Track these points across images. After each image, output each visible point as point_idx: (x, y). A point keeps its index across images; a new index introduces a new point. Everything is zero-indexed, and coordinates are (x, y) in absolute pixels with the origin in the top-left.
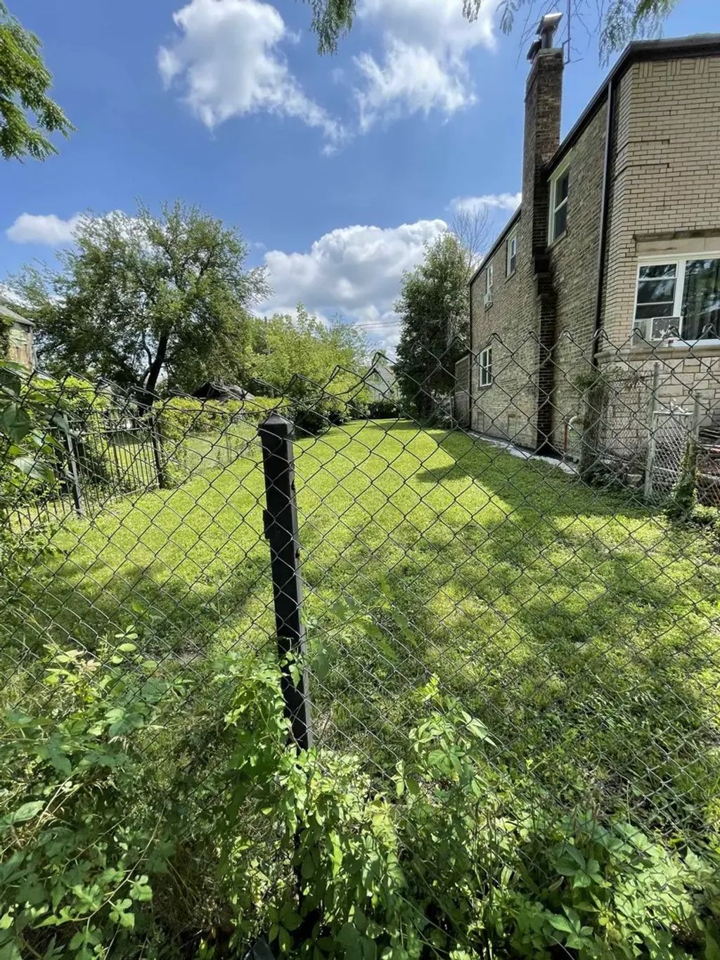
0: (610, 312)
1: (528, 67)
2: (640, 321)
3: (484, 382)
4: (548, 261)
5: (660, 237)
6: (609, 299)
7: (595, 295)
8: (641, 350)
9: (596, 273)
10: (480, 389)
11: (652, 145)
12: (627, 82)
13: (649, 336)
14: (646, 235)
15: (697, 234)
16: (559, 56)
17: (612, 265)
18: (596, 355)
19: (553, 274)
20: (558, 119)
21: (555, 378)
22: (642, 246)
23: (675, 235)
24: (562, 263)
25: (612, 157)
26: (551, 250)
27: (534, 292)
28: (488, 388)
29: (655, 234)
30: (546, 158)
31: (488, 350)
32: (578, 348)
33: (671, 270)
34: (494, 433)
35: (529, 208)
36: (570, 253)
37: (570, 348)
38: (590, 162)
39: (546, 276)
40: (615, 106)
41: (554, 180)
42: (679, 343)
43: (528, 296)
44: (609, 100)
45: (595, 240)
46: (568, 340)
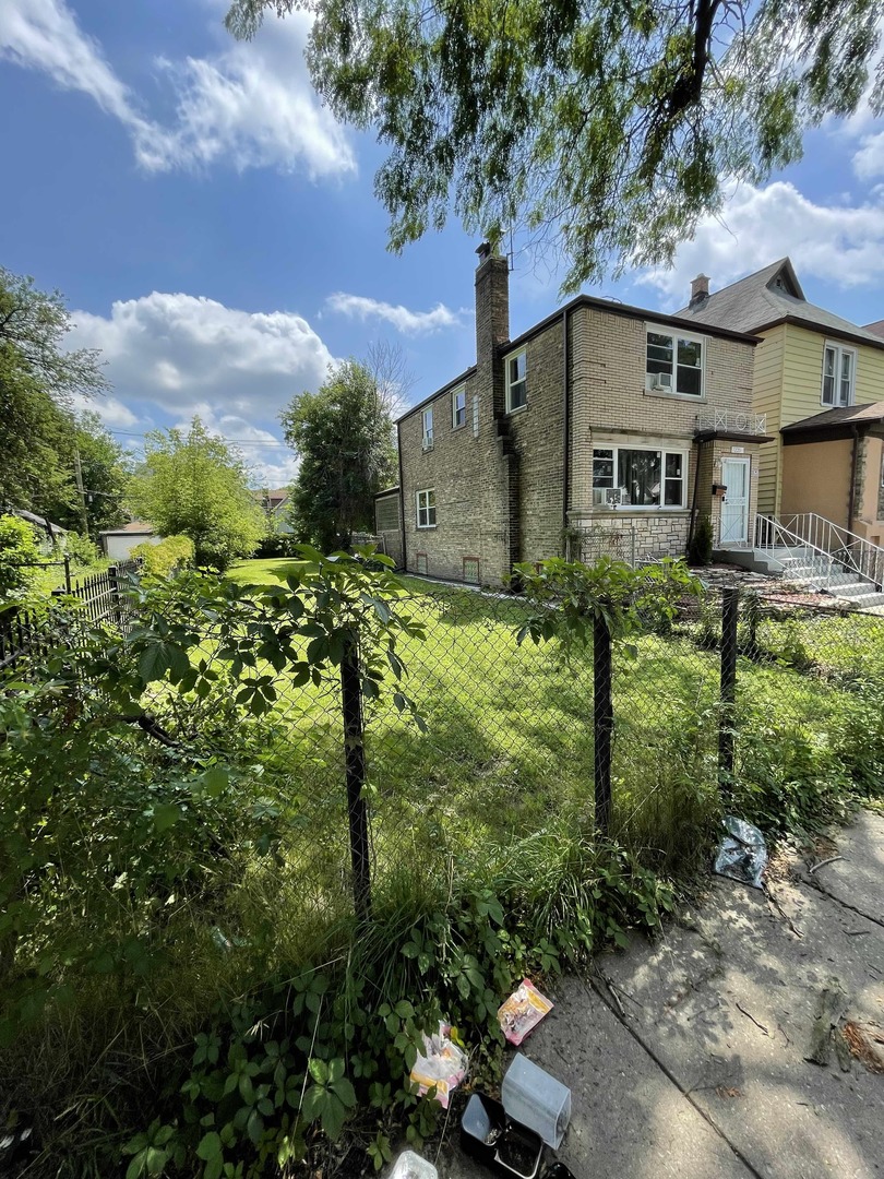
0: (575, 481)
1: (476, 262)
2: (596, 489)
3: (423, 522)
4: (508, 425)
5: (605, 430)
6: (575, 471)
7: (562, 464)
8: (599, 511)
9: (561, 447)
10: (418, 530)
11: (595, 366)
12: (577, 317)
13: (604, 502)
14: (596, 428)
15: (624, 432)
16: (505, 262)
17: (575, 445)
18: (568, 512)
19: (514, 438)
20: (507, 312)
21: (523, 527)
22: (595, 435)
23: (613, 431)
24: (523, 431)
25: (569, 366)
26: (510, 417)
27: (497, 450)
28: (431, 529)
29: (601, 428)
30: (500, 340)
31: (427, 491)
32: (546, 505)
33: (609, 454)
34: (445, 575)
35: (487, 377)
36: (531, 425)
37: (538, 504)
38: (548, 360)
39: (509, 438)
40: (569, 331)
41: (508, 359)
42: (620, 507)
43: (491, 454)
44: (564, 322)
45: (557, 422)
46: (536, 497)
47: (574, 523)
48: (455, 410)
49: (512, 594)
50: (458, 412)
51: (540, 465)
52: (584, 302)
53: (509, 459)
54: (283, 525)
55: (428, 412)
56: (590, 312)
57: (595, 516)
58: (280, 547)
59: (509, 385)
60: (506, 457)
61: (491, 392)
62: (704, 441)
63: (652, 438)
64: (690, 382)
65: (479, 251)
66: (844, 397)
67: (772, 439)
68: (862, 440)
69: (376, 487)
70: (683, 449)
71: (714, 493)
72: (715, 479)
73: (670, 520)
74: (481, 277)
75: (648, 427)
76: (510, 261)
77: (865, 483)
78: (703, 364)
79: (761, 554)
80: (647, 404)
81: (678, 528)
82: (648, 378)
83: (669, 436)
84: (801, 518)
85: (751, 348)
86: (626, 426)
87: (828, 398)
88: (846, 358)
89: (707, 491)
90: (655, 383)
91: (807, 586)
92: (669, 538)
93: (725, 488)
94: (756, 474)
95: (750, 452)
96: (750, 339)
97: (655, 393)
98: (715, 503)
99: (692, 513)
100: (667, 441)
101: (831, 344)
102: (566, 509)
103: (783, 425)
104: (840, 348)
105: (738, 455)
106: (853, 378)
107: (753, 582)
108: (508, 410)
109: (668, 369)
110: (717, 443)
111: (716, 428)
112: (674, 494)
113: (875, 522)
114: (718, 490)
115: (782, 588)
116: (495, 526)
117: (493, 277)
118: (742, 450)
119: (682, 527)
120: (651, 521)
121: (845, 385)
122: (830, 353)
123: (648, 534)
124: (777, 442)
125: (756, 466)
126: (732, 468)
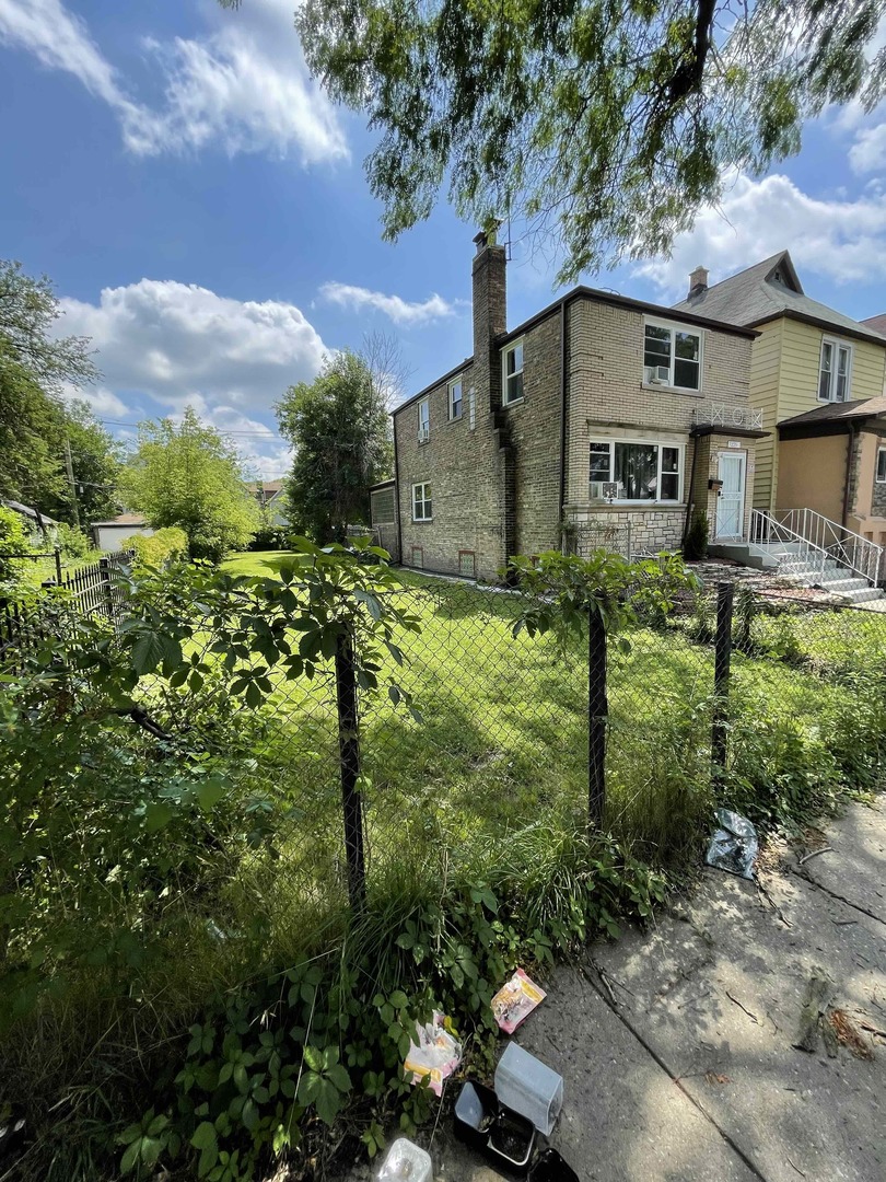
0: (572, 474)
1: (474, 251)
2: (592, 483)
3: (419, 515)
4: (504, 418)
5: (602, 424)
6: (571, 465)
7: (558, 457)
8: (595, 505)
9: (558, 440)
10: (413, 523)
11: (593, 359)
12: (575, 308)
13: (601, 496)
14: (594, 421)
15: (621, 425)
16: (503, 252)
17: (571, 438)
18: (564, 506)
19: (511, 431)
20: (505, 303)
21: (519, 521)
22: (592, 428)
23: (610, 424)
24: (520, 424)
25: (567, 358)
26: (507, 410)
27: (494, 444)
28: (427, 523)
29: (598, 421)
30: (497, 331)
31: (423, 484)
32: (542, 498)
33: (606, 447)
34: (440, 568)
35: (483, 368)
36: (528, 418)
37: (534, 497)
38: (545, 352)
39: (504, 431)
40: (566, 322)
41: (505, 351)
42: (617, 501)
43: (487, 446)
44: (562, 313)
45: (554, 415)
46: (532, 491)
47: (570, 518)
48: (451, 402)
49: (508, 587)
50: (455, 405)
51: (536, 459)
52: (582, 294)
53: (505, 452)
54: (277, 517)
55: (424, 404)
56: (588, 304)
57: (591, 510)
58: (274, 539)
59: (505, 377)
60: (503, 449)
61: (487, 383)
62: (700, 435)
63: (650, 432)
64: (687, 376)
65: (476, 240)
66: (841, 392)
67: (768, 434)
68: (857, 436)
69: (371, 479)
70: (680, 443)
71: (710, 487)
72: (712, 474)
73: (666, 515)
74: (478, 266)
75: (645, 421)
76: (507, 250)
77: (860, 479)
78: (700, 358)
79: (756, 549)
80: (645, 397)
81: (674, 522)
82: (645, 371)
83: (666, 430)
84: (795, 513)
85: (749, 342)
86: (623, 420)
87: (824, 393)
88: (843, 353)
89: (704, 485)
90: (653, 376)
91: (801, 581)
92: (665, 533)
93: (721, 483)
94: (752, 468)
95: (747, 447)
96: (748, 333)
97: (652, 387)
98: (711, 498)
99: (688, 508)
100: (664, 435)
101: (829, 338)
102: (563, 502)
103: (780, 420)
104: (837, 343)
105: (735, 450)
106: (850, 374)
107: (748, 577)
108: (505, 402)
109: (666, 363)
110: (714, 437)
111: (713, 422)
112: (670, 488)
113: (868, 518)
114: (714, 484)
115: (777, 583)
116: (491, 519)
117: (490, 266)
118: (738, 445)
119: (678, 522)
120: (647, 516)
121: (842, 381)
122: (828, 348)
123: (643, 528)
124: (774, 437)
125: (752, 461)
126: (730, 464)
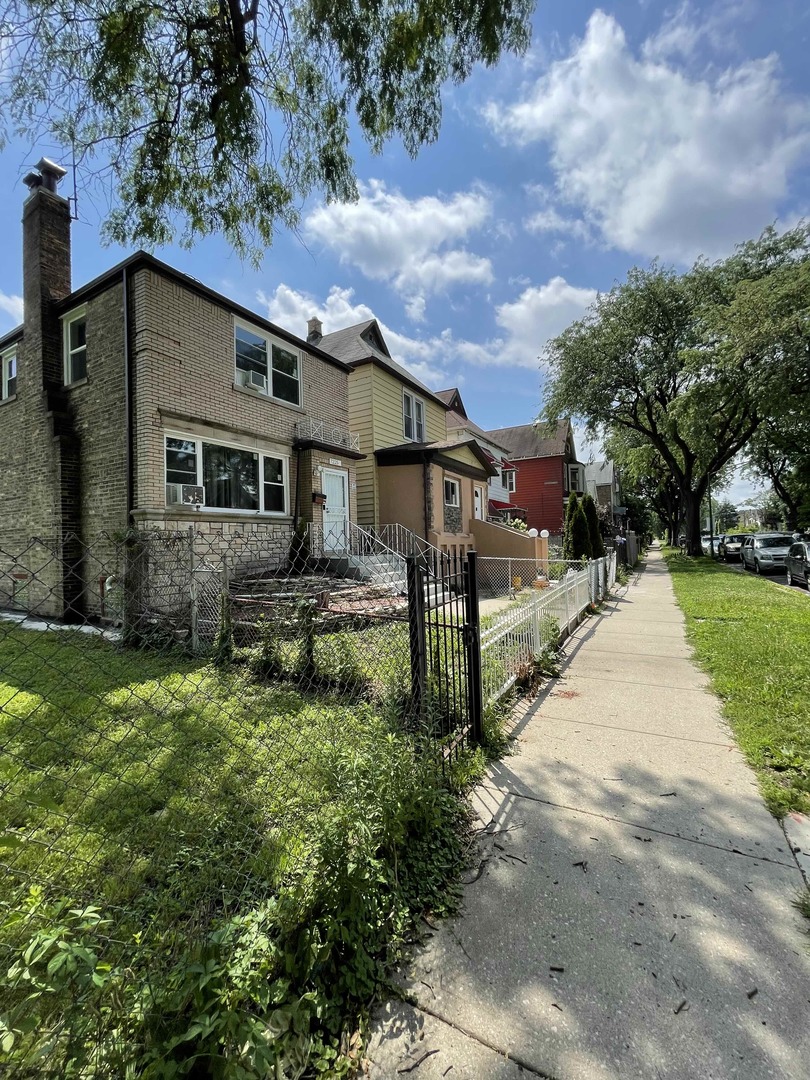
2: (171, 485)
4: (65, 400)
5: (181, 417)
7: (125, 451)
8: (174, 511)
9: (125, 430)
11: (165, 341)
12: (141, 277)
13: (181, 500)
14: (168, 412)
15: (208, 424)
16: (65, 206)
17: (140, 428)
18: (132, 511)
19: (74, 417)
21: (84, 531)
22: (166, 420)
24: (85, 409)
27: (47, 429)
29: (175, 414)
30: (58, 295)
32: (110, 502)
33: (191, 446)
36: (93, 402)
37: (101, 502)
38: (110, 324)
39: (64, 416)
41: (69, 320)
42: (204, 509)
43: (40, 434)
47: (140, 525)
48: (6, 379)
49: (65, 622)
50: (12, 383)
51: (101, 456)
52: (146, 262)
53: (62, 441)
56: (153, 277)
57: (169, 517)
59: (68, 352)
60: (58, 439)
61: (39, 354)
62: (302, 449)
63: (245, 438)
64: (286, 389)
65: (27, 181)
67: (364, 457)
68: (428, 466)
70: (283, 455)
71: (314, 501)
73: (270, 527)
75: (239, 424)
76: (72, 206)
77: (434, 501)
78: (300, 376)
79: (355, 561)
80: (239, 399)
81: (281, 535)
82: (238, 376)
83: (265, 438)
84: (390, 527)
85: (344, 375)
86: (211, 418)
87: (408, 433)
88: (418, 406)
89: (308, 500)
90: (247, 380)
92: (271, 546)
93: (325, 497)
94: (354, 486)
95: (348, 466)
96: (346, 369)
97: (246, 390)
98: (316, 512)
99: (295, 521)
100: (263, 443)
102: (131, 506)
103: (377, 448)
104: (415, 397)
105: (336, 467)
106: (424, 422)
108: (67, 380)
109: (263, 371)
110: (315, 453)
111: (312, 437)
112: (275, 500)
114: (319, 498)
117: (46, 217)
118: (339, 463)
119: (286, 533)
120: (248, 527)
121: (420, 426)
122: (407, 399)
124: (370, 461)
125: (354, 477)
126: (332, 481)
